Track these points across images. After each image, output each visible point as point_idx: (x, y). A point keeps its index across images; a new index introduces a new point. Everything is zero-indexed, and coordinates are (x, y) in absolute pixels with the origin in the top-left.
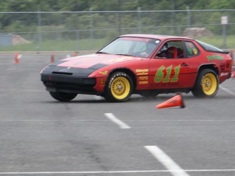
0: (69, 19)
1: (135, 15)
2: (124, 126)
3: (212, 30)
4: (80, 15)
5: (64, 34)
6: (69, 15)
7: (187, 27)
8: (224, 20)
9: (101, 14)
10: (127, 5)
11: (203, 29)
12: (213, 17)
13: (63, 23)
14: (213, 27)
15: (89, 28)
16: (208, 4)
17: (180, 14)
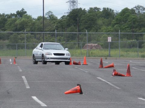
0: (12, 36)
1: (53, 35)
2: (43, 105)
3: (102, 45)
4: (19, 34)
5: (8, 46)
6: (12, 34)
7: (86, 43)
8: (110, 39)
9: (32, 34)
10: (48, 28)
11: (96, 44)
12: (102, 37)
13: (8, 39)
14: (103, 43)
15: (24, 42)
16: (100, 29)
17: (81, 35)
